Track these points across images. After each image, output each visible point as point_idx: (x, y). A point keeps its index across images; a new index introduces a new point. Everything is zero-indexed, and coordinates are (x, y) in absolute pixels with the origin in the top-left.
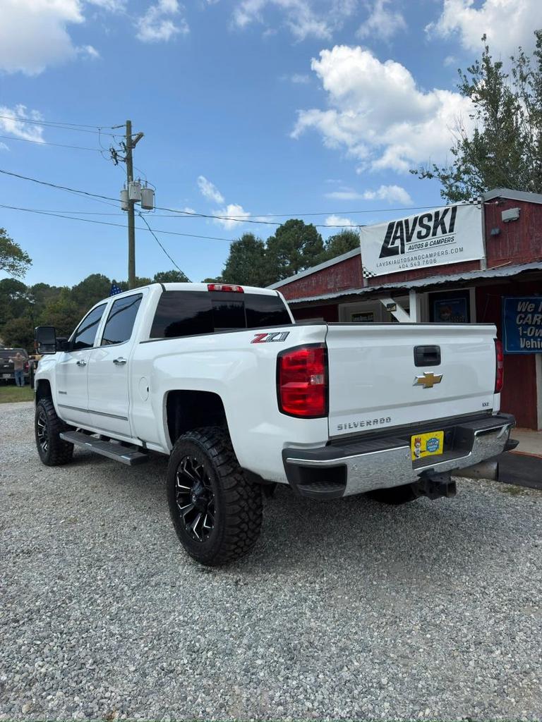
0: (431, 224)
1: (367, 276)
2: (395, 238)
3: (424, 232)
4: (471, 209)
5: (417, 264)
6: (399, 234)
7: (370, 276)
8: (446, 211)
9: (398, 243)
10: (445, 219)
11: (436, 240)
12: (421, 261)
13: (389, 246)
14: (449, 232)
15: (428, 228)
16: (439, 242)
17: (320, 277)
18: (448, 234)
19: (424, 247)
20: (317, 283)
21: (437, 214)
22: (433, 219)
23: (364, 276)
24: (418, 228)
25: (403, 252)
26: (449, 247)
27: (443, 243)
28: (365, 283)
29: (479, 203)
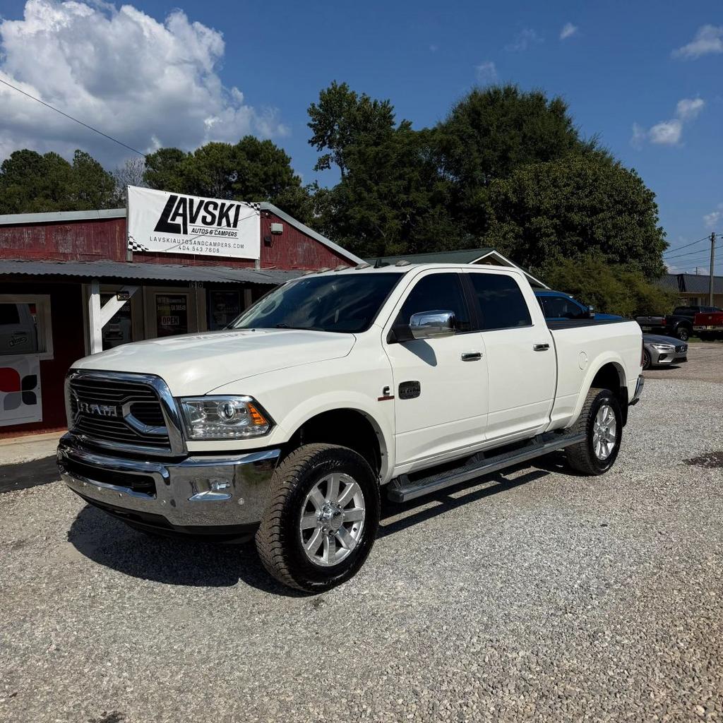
0: (217, 213)
1: (135, 248)
2: (176, 214)
3: (209, 219)
4: (252, 212)
5: (200, 249)
6: (181, 211)
7: (139, 249)
8: (232, 206)
9: (179, 220)
10: (229, 213)
11: (221, 230)
12: (204, 247)
13: (169, 221)
14: (233, 227)
15: (213, 216)
16: (223, 233)
17: (42, 232)
18: (232, 228)
19: (208, 234)
20: (36, 239)
21: (223, 205)
22: (219, 209)
23: (130, 247)
24: (202, 213)
25: (185, 232)
26: (231, 241)
27: (227, 236)
28: (130, 257)
29: (258, 209)
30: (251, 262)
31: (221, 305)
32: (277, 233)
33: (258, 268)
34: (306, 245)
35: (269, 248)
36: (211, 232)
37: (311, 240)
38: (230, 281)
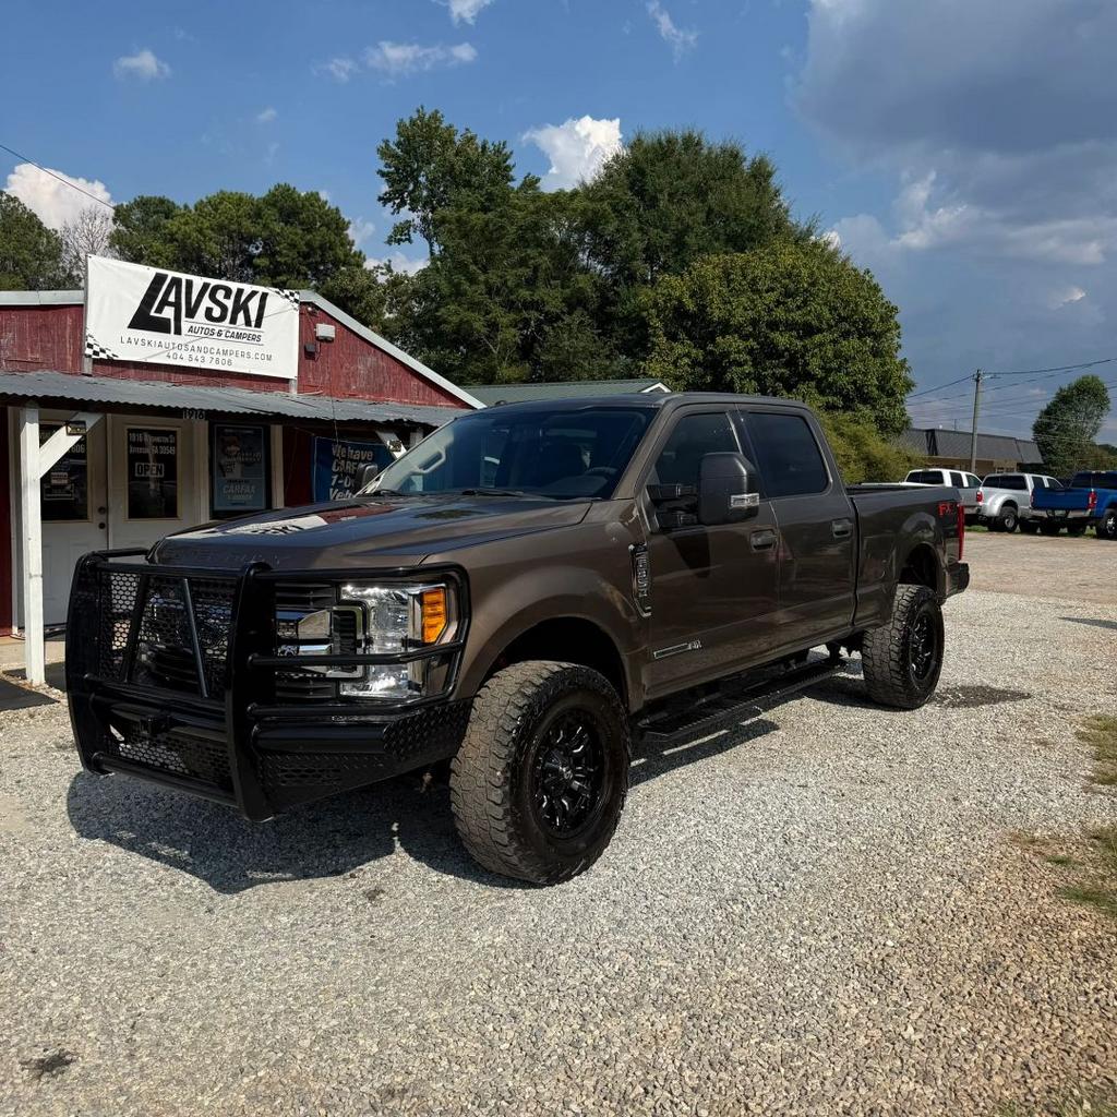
0: (229, 303)
1: (96, 353)
2: (165, 302)
3: (217, 312)
4: (286, 305)
5: (200, 359)
6: (172, 298)
7: (102, 356)
8: (254, 293)
9: (168, 313)
11: (236, 331)
12: (208, 356)
13: (152, 313)
14: (256, 326)
15: (224, 308)
16: (239, 336)
18: (253, 328)
19: (216, 336)
21: (240, 292)
22: (233, 297)
23: (88, 351)
24: (206, 302)
26: (252, 348)
27: (245, 340)
28: (88, 367)
29: (296, 301)
30: (283, 382)
31: (233, 448)
32: (326, 340)
33: (294, 392)
34: (371, 360)
35: (311, 362)
36: (219, 334)
37: (379, 353)
38: (249, 411)
